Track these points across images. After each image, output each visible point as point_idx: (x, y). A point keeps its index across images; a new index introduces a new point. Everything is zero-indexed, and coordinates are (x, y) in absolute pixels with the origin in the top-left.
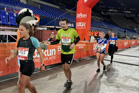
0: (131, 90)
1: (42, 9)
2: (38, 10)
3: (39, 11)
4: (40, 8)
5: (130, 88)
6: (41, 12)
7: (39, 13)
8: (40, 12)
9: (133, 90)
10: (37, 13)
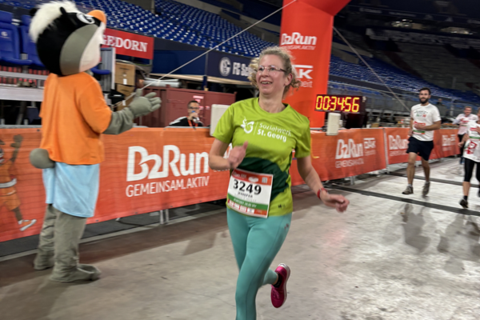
0: (463, 293)
1: (159, 14)
2: (146, 18)
3: (150, 22)
4: (153, 12)
5: (458, 286)
6: (158, 24)
7: (149, 28)
8: (154, 26)
9: (468, 295)
10: (145, 30)
